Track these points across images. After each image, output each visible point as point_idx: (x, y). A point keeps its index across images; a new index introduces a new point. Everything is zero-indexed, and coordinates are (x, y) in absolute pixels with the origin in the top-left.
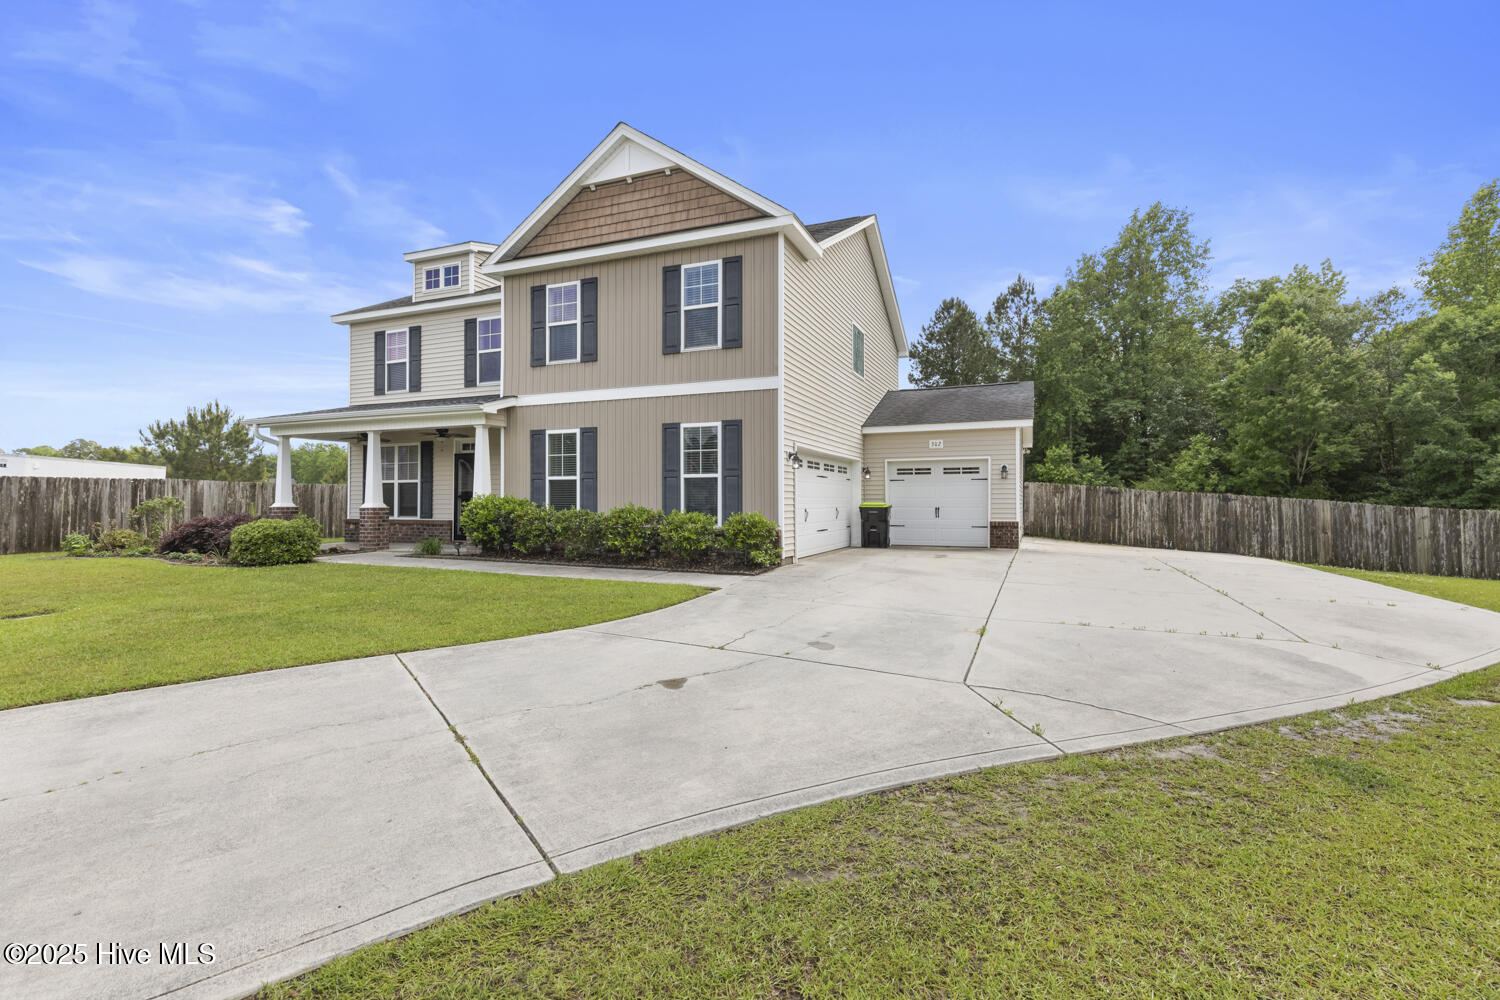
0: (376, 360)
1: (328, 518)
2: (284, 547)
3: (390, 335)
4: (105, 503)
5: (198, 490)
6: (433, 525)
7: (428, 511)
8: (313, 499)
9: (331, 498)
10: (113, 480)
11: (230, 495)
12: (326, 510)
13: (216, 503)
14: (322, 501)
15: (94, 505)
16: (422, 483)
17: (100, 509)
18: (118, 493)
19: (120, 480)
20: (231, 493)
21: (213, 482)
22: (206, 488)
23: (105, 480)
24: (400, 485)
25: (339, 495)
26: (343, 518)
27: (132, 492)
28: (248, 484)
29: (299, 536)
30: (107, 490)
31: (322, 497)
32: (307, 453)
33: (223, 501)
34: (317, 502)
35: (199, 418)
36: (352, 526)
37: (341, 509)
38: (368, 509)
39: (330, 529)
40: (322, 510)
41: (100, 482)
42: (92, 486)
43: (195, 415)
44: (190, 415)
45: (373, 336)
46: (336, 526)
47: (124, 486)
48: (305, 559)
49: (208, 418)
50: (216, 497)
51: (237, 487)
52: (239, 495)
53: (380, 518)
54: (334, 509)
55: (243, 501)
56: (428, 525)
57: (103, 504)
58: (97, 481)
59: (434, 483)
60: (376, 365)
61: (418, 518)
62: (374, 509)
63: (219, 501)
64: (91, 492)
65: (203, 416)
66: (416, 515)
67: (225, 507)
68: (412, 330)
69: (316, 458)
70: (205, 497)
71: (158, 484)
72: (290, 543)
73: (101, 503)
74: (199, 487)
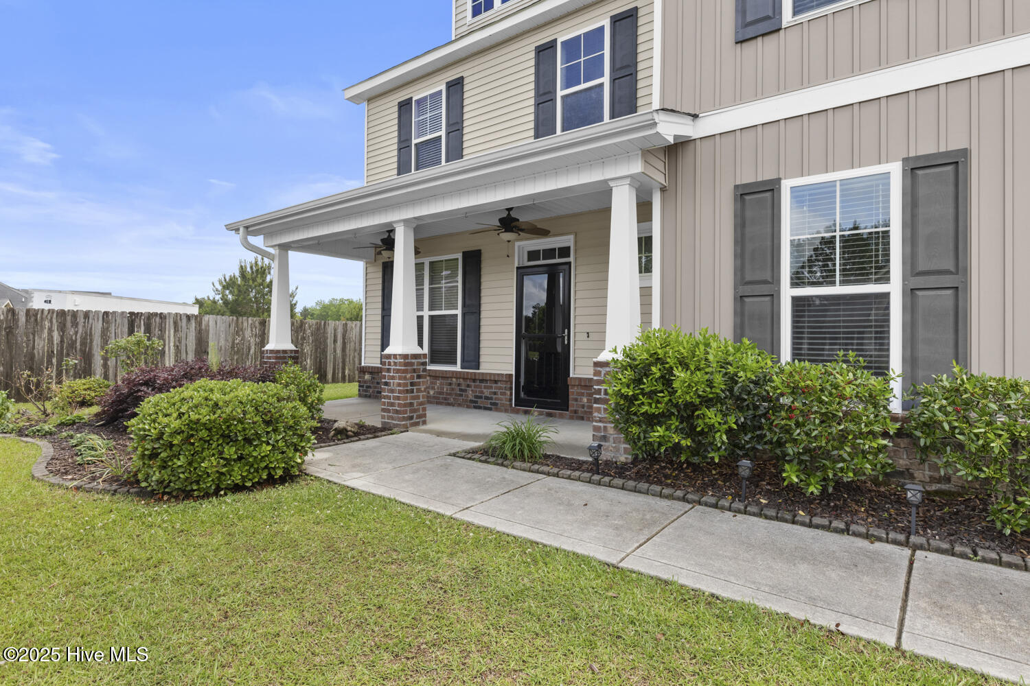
0: (400, 142)
1: (340, 360)
2: (230, 451)
3: (419, 102)
4: (97, 340)
5: (203, 327)
6: (482, 381)
7: (473, 358)
8: (326, 339)
9: (344, 338)
10: (106, 313)
11: (237, 333)
12: (339, 351)
13: (222, 343)
14: (335, 341)
15: (83, 343)
16: (464, 315)
17: (91, 349)
18: (112, 329)
19: (114, 313)
20: (239, 331)
21: (219, 317)
22: (212, 324)
23: (97, 313)
24: (432, 318)
25: (353, 334)
26: (357, 365)
27: (129, 328)
28: (257, 319)
29: (268, 423)
30: (98, 326)
31: (335, 336)
32: (334, 305)
33: (230, 340)
34: (330, 341)
35: (249, 269)
36: (367, 377)
37: (355, 350)
38: (395, 356)
39: (343, 373)
40: (335, 351)
41: (91, 316)
42: (81, 320)
43: (246, 267)
44: (241, 267)
45: (396, 109)
46: (349, 370)
47: (119, 320)
48: (280, 472)
49: (254, 269)
50: (223, 336)
51: (245, 324)
52: (248, 333)
53: (414, 371)
54: (347, 351)
55: (252, 340)
56: (474, 380)
57: (95, 343)
58: (87, 315)
59: (483, 315)
60: (400, 150)
61: (457, 368)
62: (405, 356)
63: (226, 340)
64: (80, 330)
65: (251, 268)
66: (455, 363)
67: (233, 347)
68: (450, 85)
69: (340, 309)
70: (210, 336)
71: (158, 319)
72: (248, 441)
73: (91, 341)
74: (203, 323)
